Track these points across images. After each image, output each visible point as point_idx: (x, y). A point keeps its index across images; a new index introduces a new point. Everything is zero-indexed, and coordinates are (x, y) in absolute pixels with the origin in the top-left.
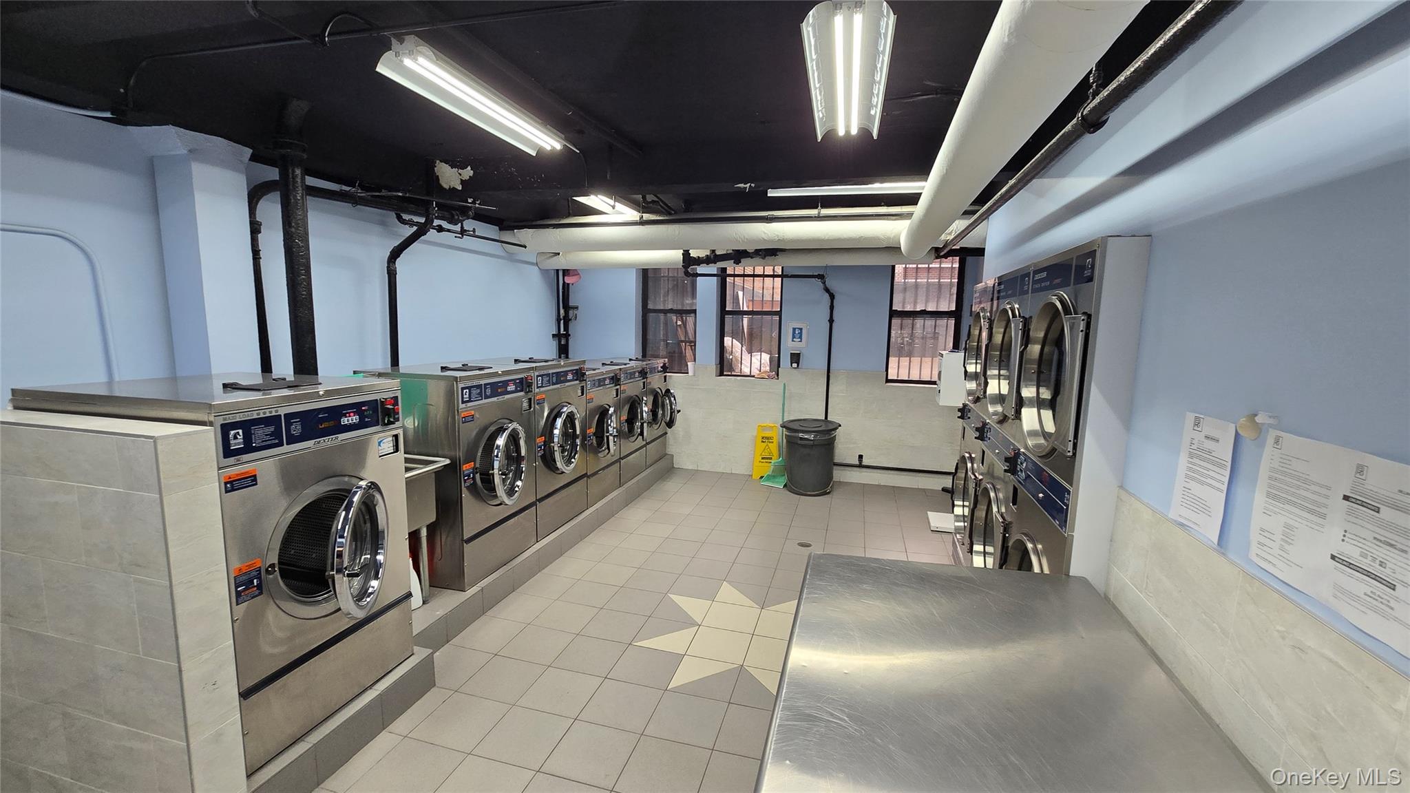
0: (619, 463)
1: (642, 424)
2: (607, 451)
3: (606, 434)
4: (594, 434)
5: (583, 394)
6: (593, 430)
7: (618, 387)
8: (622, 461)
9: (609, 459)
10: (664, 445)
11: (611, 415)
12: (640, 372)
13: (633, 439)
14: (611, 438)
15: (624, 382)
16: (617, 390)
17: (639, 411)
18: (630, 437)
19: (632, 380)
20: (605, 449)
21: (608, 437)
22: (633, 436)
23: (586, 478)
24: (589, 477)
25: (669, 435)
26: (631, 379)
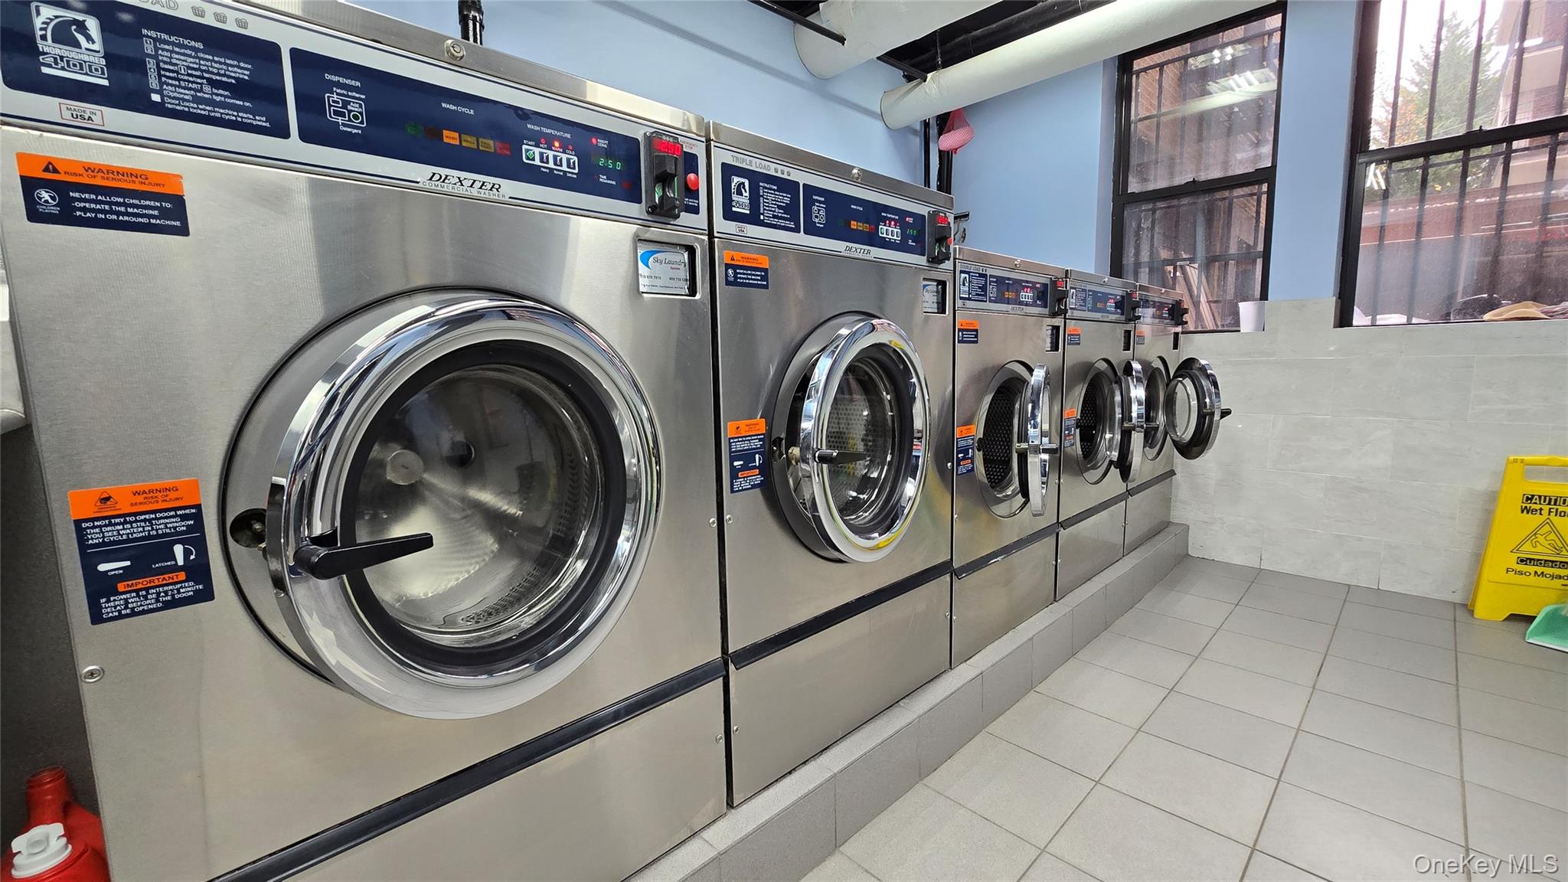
0: (1052, 540)
1: (1126, 434)
2: (1020, 499)
3: (1016, 445)
4: (982, 444)
5: (942, 309)
6: (978, 430)
7: (1058, 321)
8: (1062, 532)
9: (1025, 522)
10: (1167, 501)
11: (1037, 393)
12: (1119, 305)
13: (1094, 475)
14: (1034, 462)
15: (1077, 314)
16: (1056, 329)
17: (1118, 398)
18: (1088, 470)
19: (1097, 316)
20: (1014, 495)
21: (1023, 457)
22: (1094, 467)
23: (947, 577)
24: (956, 573)
25: (1178, 478)
26: (1094, 309)
